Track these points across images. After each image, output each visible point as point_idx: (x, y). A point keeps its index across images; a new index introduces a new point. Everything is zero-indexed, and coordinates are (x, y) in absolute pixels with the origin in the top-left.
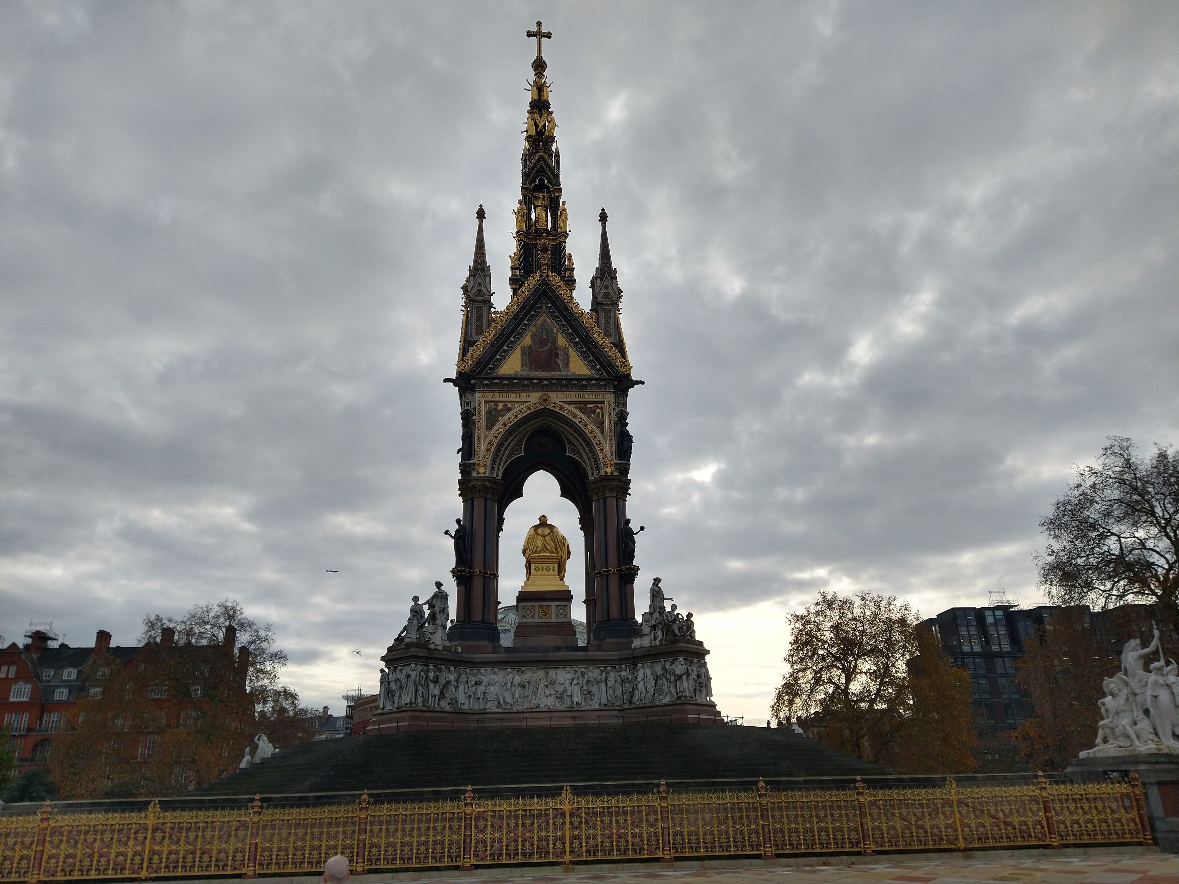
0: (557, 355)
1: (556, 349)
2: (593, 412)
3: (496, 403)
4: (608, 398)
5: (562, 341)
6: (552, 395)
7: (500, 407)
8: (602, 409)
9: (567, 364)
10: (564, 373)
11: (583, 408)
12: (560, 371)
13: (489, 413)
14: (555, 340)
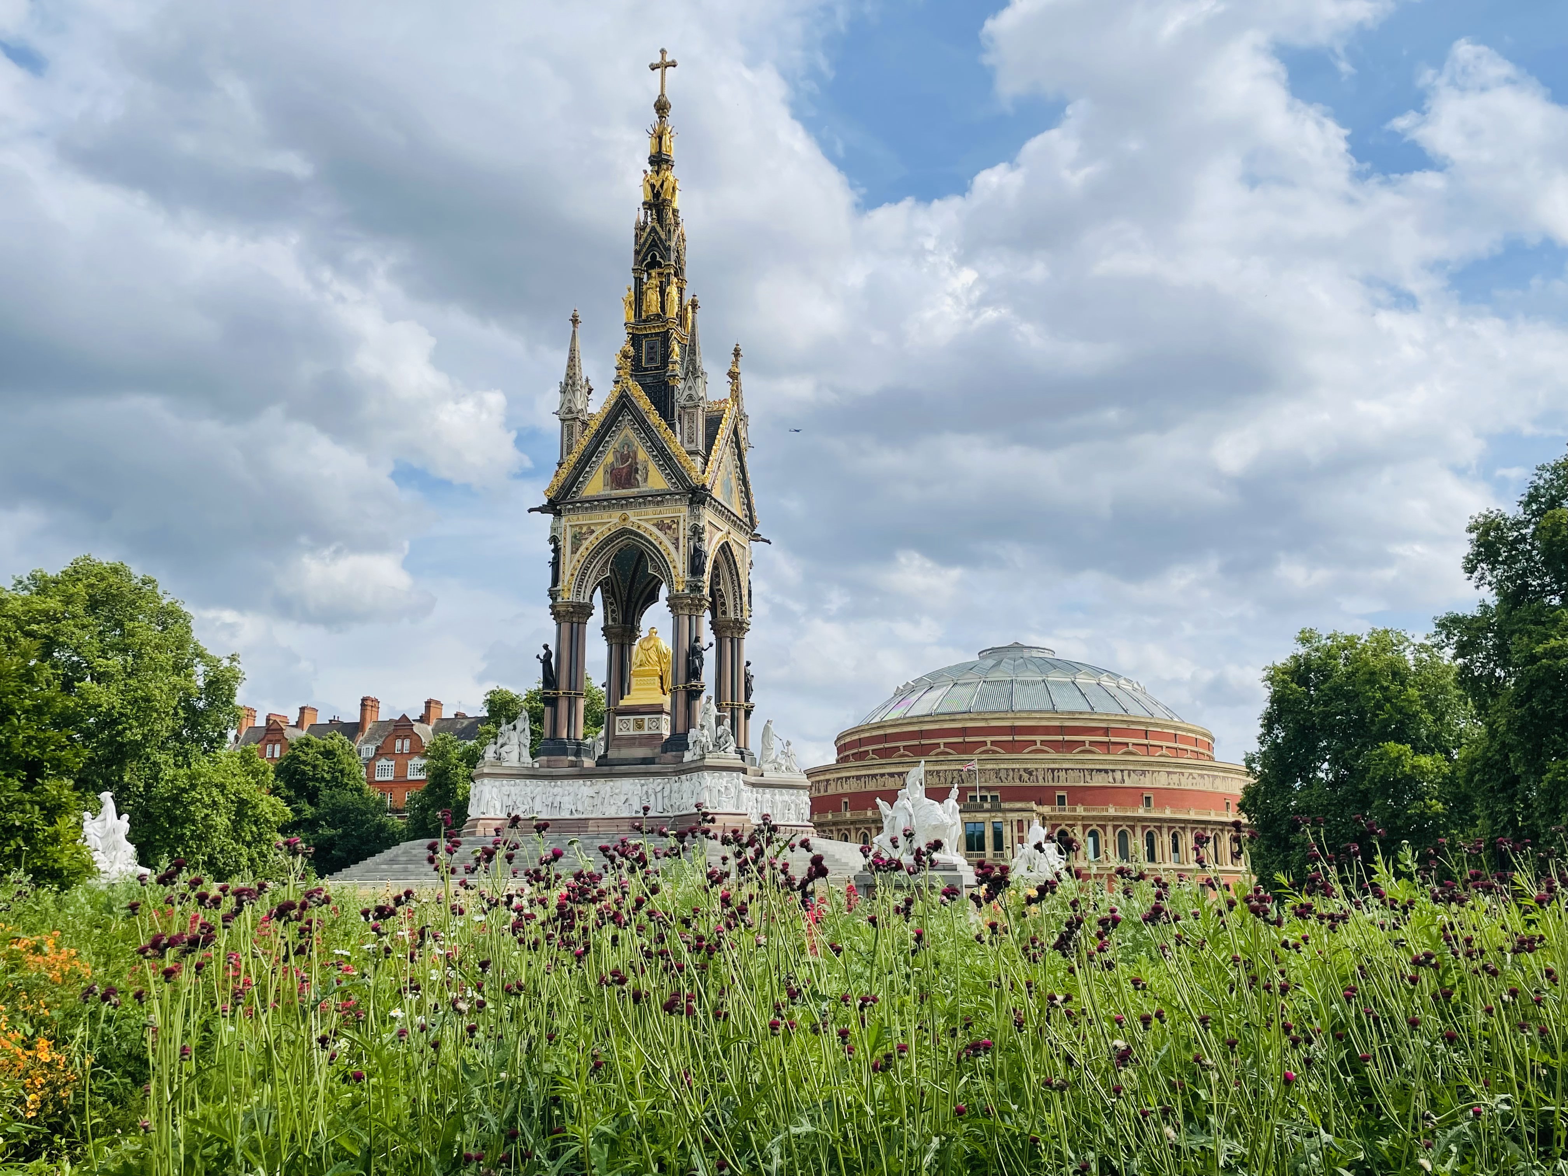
0: (637, 471)
1: (636, 463)
2: (670, 528)
3: (581, 526)
4: (683, 511)
5: (642, 455)
6: (630, 513)
7: (584, 530)
8: (678, 523)
9: (646, 480)
10: (644, 488)
11: (661, 526)
12: (638, 487)
13: (575, 537)
14: (635, 453)
